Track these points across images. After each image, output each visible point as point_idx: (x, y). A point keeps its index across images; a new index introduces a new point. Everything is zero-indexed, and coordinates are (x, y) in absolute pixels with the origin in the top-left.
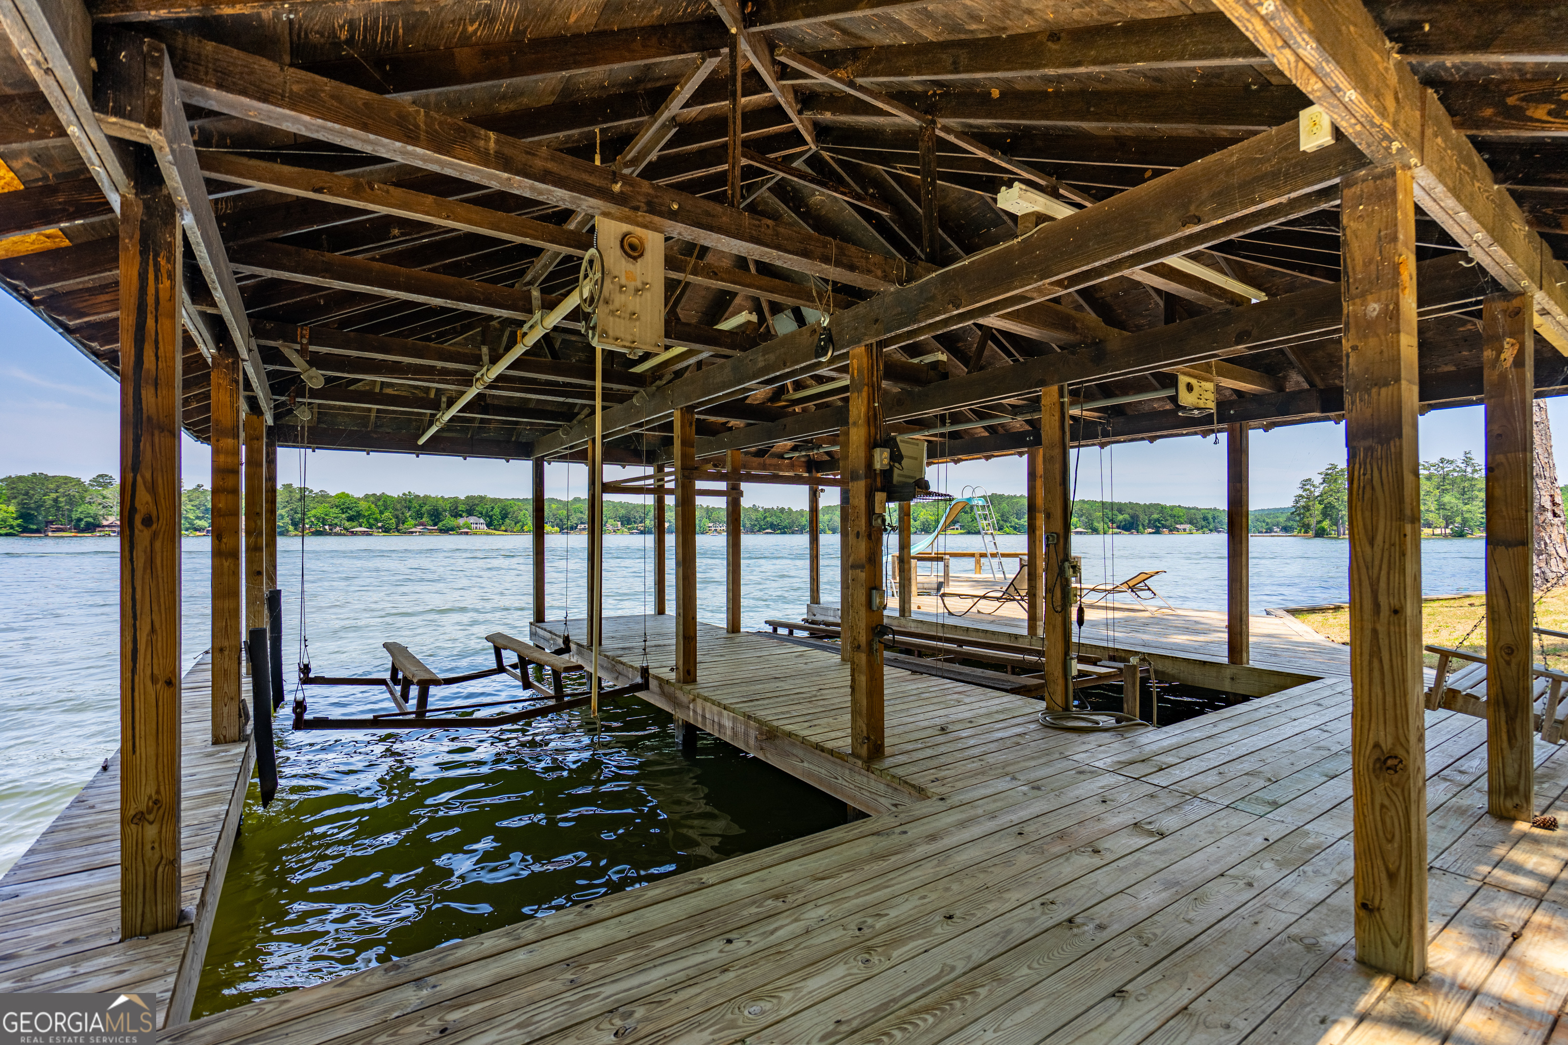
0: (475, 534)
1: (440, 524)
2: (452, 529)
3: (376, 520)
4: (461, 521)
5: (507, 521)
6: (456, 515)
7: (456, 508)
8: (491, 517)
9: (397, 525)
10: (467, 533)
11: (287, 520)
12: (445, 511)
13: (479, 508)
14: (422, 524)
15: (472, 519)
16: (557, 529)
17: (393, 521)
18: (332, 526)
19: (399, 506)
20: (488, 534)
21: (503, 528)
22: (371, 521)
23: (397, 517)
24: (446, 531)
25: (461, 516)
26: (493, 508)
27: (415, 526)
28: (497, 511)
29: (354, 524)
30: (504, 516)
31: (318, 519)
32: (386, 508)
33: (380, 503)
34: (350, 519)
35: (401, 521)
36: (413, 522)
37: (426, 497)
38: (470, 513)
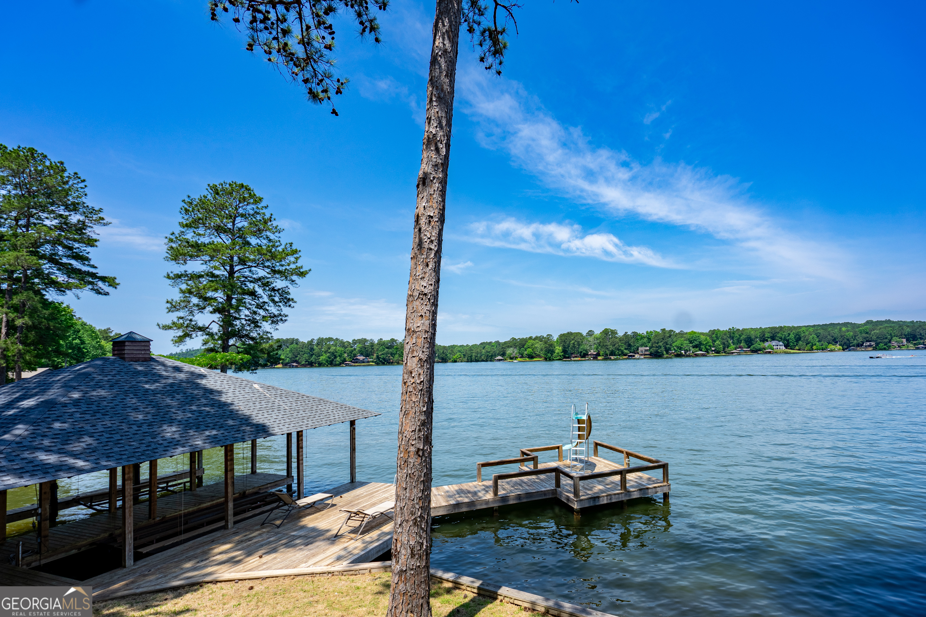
0: (776, 353)
1: (752, 347)
2: (760, 350)
3: (710, 346)
4: (767, 344)
5: (800, 342)
6: (764, 340)
7: (764, 335)
8: (788, 341)
9: (724, 349)
10: (770, 352)
11: (663, 348)
12: (757, 338)
13: (779, 335)
14: (740, 347)
15: (774, 343)
16: (841, 347)
17: (721, 346)
18: (686, 351)
19: (725, 337)
20: (786, 353)
21: (797, 348)
22: (707, 347)
23: (724, 344)
24: (756, 351)
25: (767, 341)
26: (789, 334)
27: (735, 349)
28: (792, 336)
29: (697, 349)
30: (798, 339)
31: (678, 347)
32: (718, 338)
33: (714, 336)
34: (695, 347)
35: (726, 346)
36: (734, 346)
37: (744, 330)
38: (773, 338)
